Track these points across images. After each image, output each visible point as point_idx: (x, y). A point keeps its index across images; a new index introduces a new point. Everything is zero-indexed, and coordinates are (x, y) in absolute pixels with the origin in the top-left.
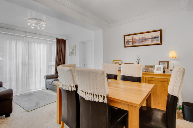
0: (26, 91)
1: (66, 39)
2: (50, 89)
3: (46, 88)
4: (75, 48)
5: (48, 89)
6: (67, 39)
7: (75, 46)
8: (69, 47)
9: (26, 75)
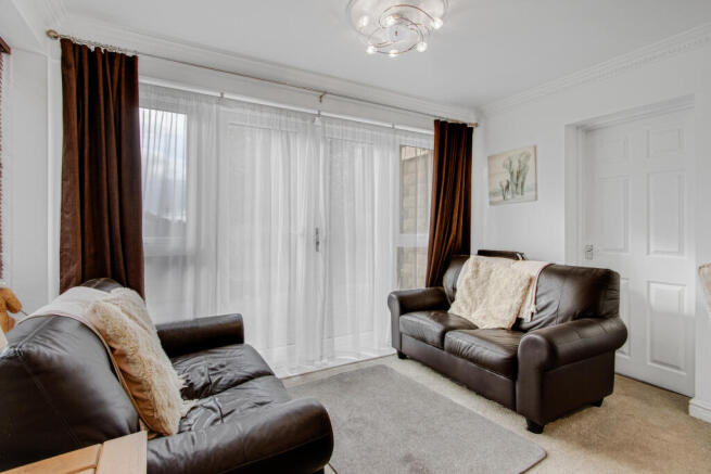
0: (321, 358)
1: (474, 121)
2: (412, 359)
3: (395, 351)
4: (531, 163)
5: (402, 356)
6: (476, 125)
7: (531, 152)
8: (490, 158)
9: (322, 288)
